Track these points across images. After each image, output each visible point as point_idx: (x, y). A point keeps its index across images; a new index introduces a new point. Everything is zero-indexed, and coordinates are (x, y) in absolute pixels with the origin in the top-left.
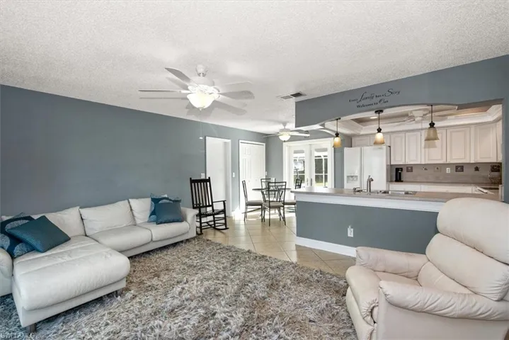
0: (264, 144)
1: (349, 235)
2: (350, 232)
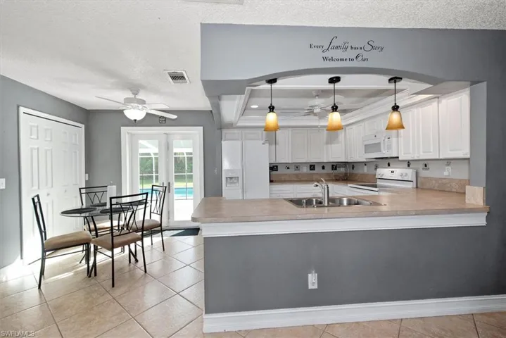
0: (83, 126)
1: (310, 287)
2: (313, 281)
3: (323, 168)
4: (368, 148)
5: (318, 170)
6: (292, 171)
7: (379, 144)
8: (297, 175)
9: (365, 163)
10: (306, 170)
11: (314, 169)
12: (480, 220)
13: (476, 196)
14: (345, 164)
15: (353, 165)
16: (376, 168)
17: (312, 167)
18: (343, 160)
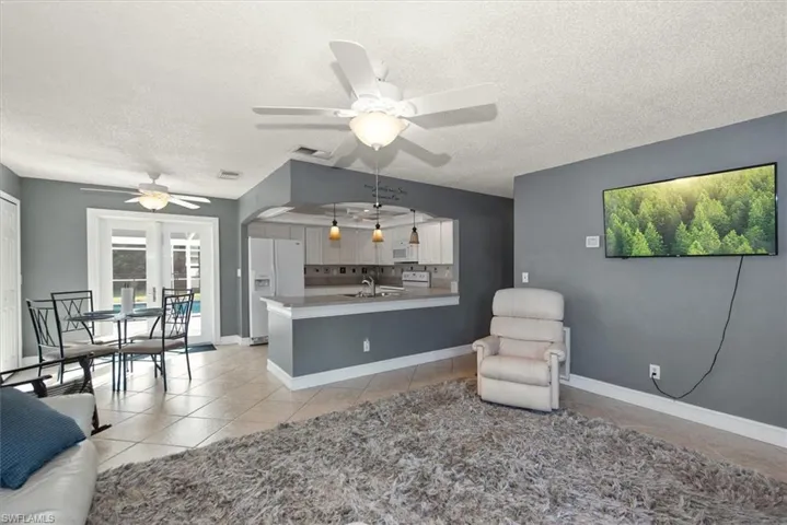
0: (18, 202)
1: (365, 350)
2: (366, 346)
3: (354, 271)
4: (396, 253)
5: (349, 273)
6: (321, 274)
7: (404, 250)
8: (327, 278)
9: (393, 267)
10: (335, 273)
11: (344, 272)
12: (455, 301)
13: (455, 288)
14: (374, 267)
15: (382, 268)
16: (402, 271)
17: (343, 269)
18: (373, 263)
